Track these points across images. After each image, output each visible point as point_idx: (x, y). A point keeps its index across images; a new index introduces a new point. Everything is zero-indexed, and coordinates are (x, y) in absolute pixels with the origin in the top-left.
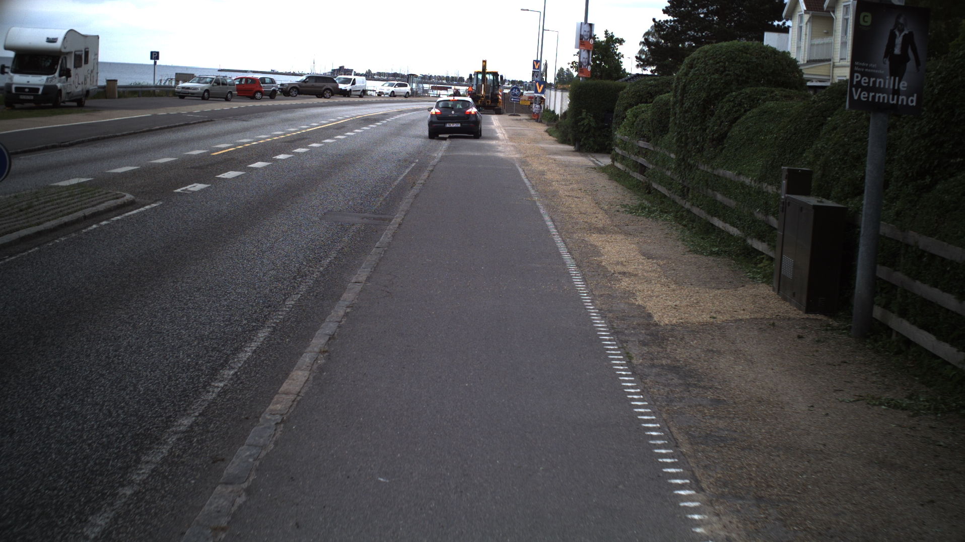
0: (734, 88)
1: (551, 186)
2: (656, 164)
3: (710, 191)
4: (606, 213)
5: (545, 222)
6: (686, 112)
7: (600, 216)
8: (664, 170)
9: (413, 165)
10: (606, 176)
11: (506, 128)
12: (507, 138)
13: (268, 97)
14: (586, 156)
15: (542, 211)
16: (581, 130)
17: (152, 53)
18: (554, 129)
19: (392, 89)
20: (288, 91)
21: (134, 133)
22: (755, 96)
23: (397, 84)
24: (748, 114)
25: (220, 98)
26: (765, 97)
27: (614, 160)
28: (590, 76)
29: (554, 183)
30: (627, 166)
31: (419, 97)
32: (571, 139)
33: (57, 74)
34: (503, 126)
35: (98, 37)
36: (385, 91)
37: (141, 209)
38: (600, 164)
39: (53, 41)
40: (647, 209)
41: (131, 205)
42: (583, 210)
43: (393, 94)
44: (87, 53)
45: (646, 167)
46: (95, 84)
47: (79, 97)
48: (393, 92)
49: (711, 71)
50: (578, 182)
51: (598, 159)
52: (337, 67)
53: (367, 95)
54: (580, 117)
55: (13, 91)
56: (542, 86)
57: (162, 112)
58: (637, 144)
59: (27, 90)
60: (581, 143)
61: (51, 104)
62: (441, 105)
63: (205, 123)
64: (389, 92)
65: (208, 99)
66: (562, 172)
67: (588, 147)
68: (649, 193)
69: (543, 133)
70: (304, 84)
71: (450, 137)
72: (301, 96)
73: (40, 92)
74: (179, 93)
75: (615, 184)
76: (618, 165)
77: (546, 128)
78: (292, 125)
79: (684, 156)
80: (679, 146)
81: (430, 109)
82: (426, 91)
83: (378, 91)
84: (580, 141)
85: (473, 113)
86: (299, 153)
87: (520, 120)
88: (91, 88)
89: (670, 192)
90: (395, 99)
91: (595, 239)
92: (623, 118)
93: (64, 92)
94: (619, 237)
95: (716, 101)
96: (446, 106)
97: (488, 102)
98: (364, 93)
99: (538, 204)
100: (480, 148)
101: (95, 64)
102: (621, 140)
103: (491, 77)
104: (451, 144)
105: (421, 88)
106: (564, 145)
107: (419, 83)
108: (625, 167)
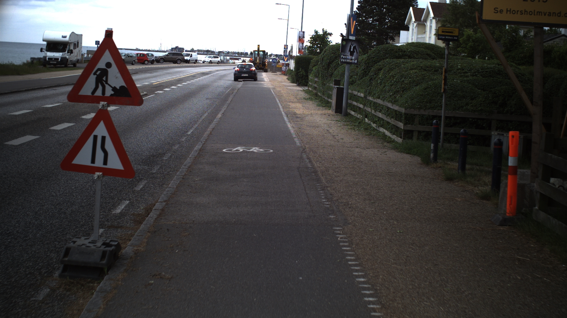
2: (318, 85)
7: (295, 100)
8: (320, 87)
12: (269, 81)
13: (150, 63)
14: (300, 87)
16: (299, 76)
17: (96, 41)
19: (210, 59)
20: (159, 60)
23: (213, 57)
24: (340, 67)
25: (130, 63)
27: (309, 87)
29: (283, 93)
31: (225, 63)
32: (296, 81)
33: (66, 52)
34: (268, 77)
35: (82, 35)
36: (206, 60)
39: (65, 37)
42: (290, 99)
43: (211, 62)
44: (78, 43)
45: (316, 87)
46: (81, 56)
47: (75, 63)
52: (174, 47)
53: (197, 62)
54: (299, 71)
55: (47, 59)
56: (287, 58)
58: (315, 80)
59: (53, 59)
61: (64, 66)
62: (239, 66)
64: (209, 61)
67: (302, 84)
70: (167, 57)
72: (165, 62)
73: (59, 60)
75: (306, 93)
81: (234, 68)
83: (203, 60)
84: (299, 81)
85: (253, 70)
89: (321, 95)
90: (212, 64)
91: (291, 104)
92: (312, 71)
93: (69, 60)
94: (298, 103)
96: (242, 67)
97: (260, 66)
100: (256, 84)
101: (81, 47)
102: (311, 79)
103: (261, 53)
104: (244, 83)
105: (226, 58)
106: (293, 84)
107: (224, 56)
108: (311, 89)
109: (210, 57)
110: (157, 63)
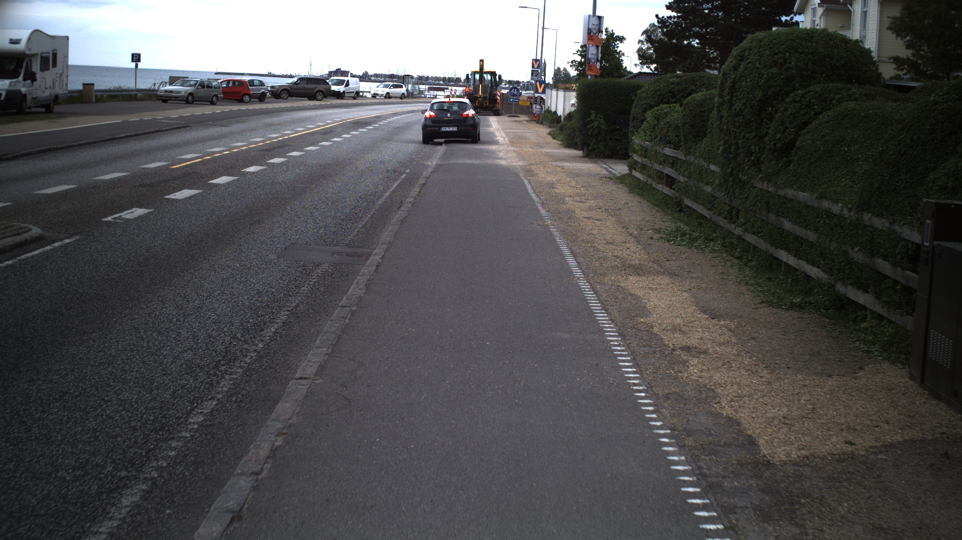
0: (797, 85)
1: (564, 203)
2: (689, 177)
3: (772, 216)
4: (638, 242)
5: (564, 257)
6: (736, 115)
7: (633, 248)
8: (701, 185)
9: (403, 177)
10: (625, 189)
11: (506, 131)
12: (508, 143)
13: (257, 100)
14: (595, 162)
15: (558, 240)
16: (590, 133)
17: (133, 55)
18: (558, 132)
19: (387, 90)
20: (278, 94)
21: (94, 142)
22: (827, 95)
23: (392, 86)
24: (823, 118)
25: (206, 101)
26: (840, 96)
27: (631, 168)
28: (599, 74)
29: (567, 199)
30: (649, 176)
31: (415, 98)
32: (579, 143)
33: (21, 78)
34: (503, 129)
35: (67, 38)
36: (379, 93)
37: (46, 248)
38: (614, 171)
39: (17, 42)
40: (688, 236)
41: (38, 241)
42: (609, 237)
43: (388, 96)
44: (55, 55)
45: (674, 179)
46: (65, 88)
47: (47, 103)
48: (388, 93)
49: (767, 63)
50: (595, 198)
51: (611, 166)
52: (334, 69)
53: (361, 96)
54: (589, 119)
56: (543, 85)
57: (134, 118)
58: (661, 151)
60: (591, 148)
61: (14, 111)
62: (435, 107)
63: (179, 130)
64: (384, 93)
65: (192, 103)
66: (573, 183)
67: (598, 152)
68: (681, 211)
69: (546, 135)
70: (295, 86)
71: (446, 142)
72: (292, 98)
73: (3, 98)
74: (162, 96)
75: (638, 198)
76: (637, 175)
77: (548, 130)
78: (275, 131)
79: (732, 170)
80: (725, 158)
81: (424, 112)
82: (421, 92)
83: (373, 93)
84: (589, 145)
85: (470, 115)
86: (274, 163)
87: (520, 121)
88: (60, 92)
89: (711, 213)
90: (390, 100)
91: (633, 283)
92: (642, 121)
93: (29, 97)
94: (665, 280)
95: (775, 102)
96: (441, 109)
97: (486, 103)
98: (357, 95)
99: (552, 229)
100: (479, 155)
101: (65, 67)
102: (641, 146)
103: (488, 77)
104: (447, 150)
105: (417, 89)
106: (570, 149)
107: (415, 84)
108: (646, 178)
109: (386, 86)
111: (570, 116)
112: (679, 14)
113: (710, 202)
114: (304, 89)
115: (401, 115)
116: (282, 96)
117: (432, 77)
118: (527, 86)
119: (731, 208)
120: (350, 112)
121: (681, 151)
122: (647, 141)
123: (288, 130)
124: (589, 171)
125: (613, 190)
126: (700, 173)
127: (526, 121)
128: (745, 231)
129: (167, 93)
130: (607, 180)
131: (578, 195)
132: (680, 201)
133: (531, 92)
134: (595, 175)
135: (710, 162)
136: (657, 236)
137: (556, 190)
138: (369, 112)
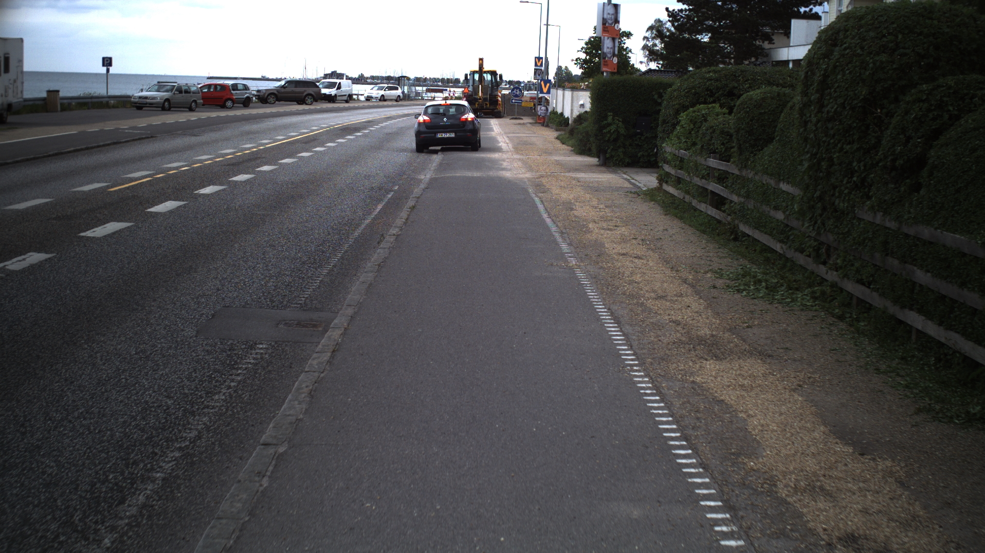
1: (589, 231)
2: (748, 196)
6: (830, 120)
8: (765, 208)
9: (389, 196)
11: (509, 135)
12: (512, 149)
13: (242, 105)
14: (614, 172)
15: (590, 294)
16: (607, 139)
17: (104, 59)
18: (567, 136)
19: (382, 92)
20: (265, 98)
23: (387, 88)
25: (184, 108)
27: (661, 180)
28: (616, 71)
29: (591, 225)
30: (687, 192)
31: (412, 100)
32: (594, 150)
34: (506, 133)
35: (21, 40)
36: (374, 95)
38: (638, 184)
40: (761, 283)
42: (657, 287)
43: (383, 99)
44: (7, 60)
45: (724, 199)
46: (19, 95)
48: (383, 96)
49: (872, 48)
50: (626, 223)
52: (330, 72)
53: (354, 100)
54: (605, 122)
56: (548, 85)
58: (704, 163)
60: (608, 155)
62: (430, 110)
64: (379, 96)
65: (169, 110)
66: (595, 203)
67: (617, 160)
69: (554, 140)
70: (283, 90)
71: (443, 150)
74: (136, 103)
76: (671, 189)
77: (556, 134)
79: (823, 194)
81: (417, 116)
82: (418, 94)
83: (366, 95)
84: (606, 152)
85: (469, 119)
86: (236, 182)
87: (524, 124)
88: (14, 100)
89: (784, 246)
90: (385, 103)
91: (714, 377)
92: (674, 126)
95: (886, 102)
96: (436, 113)
97: (486, 104)
98: (350, 97)
100: (479, 165)
101: (19, 73)
102: (674, 155)
103: (488, 77)
104: (443, 160)
105: (414, 91)
106: (583, 156)
107: (411, 86)
108: (683, 194)
109: (381, 89)
110: (263, 103)
111: (580, 118)
112: (691, 7)
113: (783, 233)
114: (293, 92)
115: (395, 119)
116: (269, 101)
117: (430, 78)
118: (529, 86)
119: (819, 244)
120: (340, 116)
121: (733, 163)
122: (682, 149)
123: (266, 139)
124: (610, 183)
125: (644, 211)
126: (764, 194)
127: (530, 123)
128: (844, 277)
129: (141, 100)
130: (633, 195)
131: (604, 219)
132: (735, 228)
133: (534, 93)
134: (618, 189)
135: (780, 180)
136: (720, 283)
137: (576, 213)
138: (361, 116)
